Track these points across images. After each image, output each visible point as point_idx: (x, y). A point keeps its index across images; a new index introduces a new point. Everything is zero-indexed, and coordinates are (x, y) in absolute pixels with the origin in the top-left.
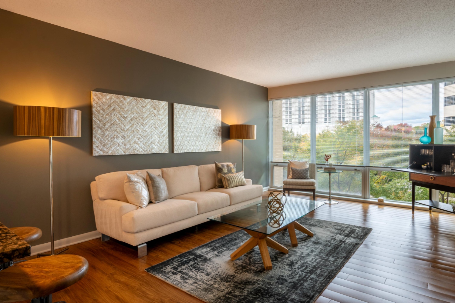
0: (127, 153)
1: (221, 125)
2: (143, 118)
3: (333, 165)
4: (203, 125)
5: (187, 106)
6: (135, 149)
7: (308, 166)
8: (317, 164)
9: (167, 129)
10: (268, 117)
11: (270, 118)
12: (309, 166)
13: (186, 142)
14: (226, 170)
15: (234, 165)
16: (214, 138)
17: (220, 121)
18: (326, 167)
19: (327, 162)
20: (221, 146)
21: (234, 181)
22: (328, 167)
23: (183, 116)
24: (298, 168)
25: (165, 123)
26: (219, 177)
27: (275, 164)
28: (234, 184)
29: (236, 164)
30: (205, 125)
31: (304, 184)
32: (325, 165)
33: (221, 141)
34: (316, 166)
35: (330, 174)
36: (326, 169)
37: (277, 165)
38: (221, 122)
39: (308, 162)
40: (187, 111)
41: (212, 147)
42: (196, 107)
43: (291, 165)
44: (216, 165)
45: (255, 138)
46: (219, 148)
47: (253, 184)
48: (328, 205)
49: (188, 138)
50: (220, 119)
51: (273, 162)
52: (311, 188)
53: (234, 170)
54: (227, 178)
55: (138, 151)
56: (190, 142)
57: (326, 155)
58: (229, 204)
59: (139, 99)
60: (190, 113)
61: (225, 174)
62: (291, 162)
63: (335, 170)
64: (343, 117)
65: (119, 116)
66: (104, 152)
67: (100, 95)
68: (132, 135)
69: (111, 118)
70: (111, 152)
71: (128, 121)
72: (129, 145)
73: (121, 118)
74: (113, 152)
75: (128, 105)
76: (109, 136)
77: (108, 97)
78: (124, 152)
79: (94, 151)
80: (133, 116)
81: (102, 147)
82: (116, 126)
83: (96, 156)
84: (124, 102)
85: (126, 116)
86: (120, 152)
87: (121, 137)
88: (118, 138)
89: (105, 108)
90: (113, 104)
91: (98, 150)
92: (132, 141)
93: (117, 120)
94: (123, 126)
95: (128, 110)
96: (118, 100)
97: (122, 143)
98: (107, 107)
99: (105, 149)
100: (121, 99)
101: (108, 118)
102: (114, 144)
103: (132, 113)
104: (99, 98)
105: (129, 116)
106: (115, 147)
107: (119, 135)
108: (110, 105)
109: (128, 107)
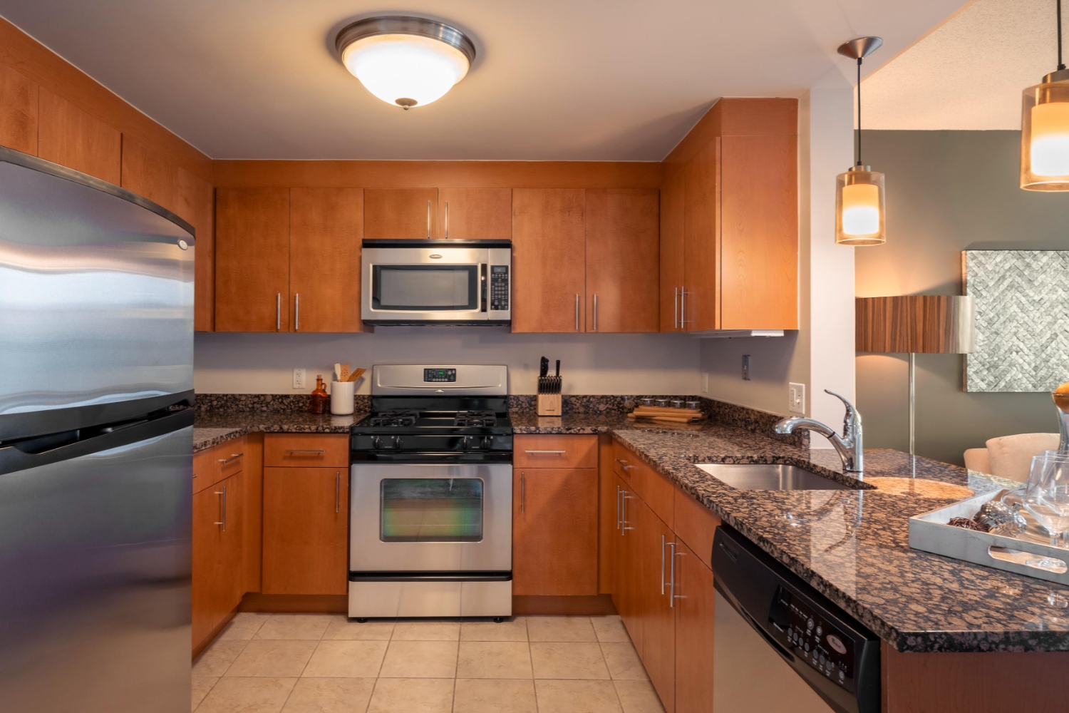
65: (1023, 299)
66: (988, 385)
67: (981, 258)
68: (1053, 344)
69: (1004, 308)
70: (1002, 384)
71: (1042, 310)
72: (1043, 373)
73: (1027, 305)
74: (1009, 384)
75: (1044, 272)
76: (999, 349)
77: (998, 259)
78: (1034, 386)
79: (969, 382)
80: (1054, 297)
81: (985, 372)
82: (1015, 323)
83: (972, 393)
84: (1034, 266)
85: (1037, 298)
86: (1025, 385)
87: (1026, 351)
88: (1021, 353)
89: (991, 284)
90: (1008, 274)
91: (977, 380)
92: (1053, 360)
93: (1015, 308)
94: (1031, 324)
95: (1042, 283)
96: (1019, 264)
97: (1029, 364)
98: (997, 282)
99: (991, 379)
100: (1028, 260)
101: (999, 307)
102: (1011, 365)
103: (1053, 290)
104: (980, 264)
105: (1046, 298)
106: (1014, 372)
107: (1022, 345)
108: (1003, 278)
109: (1044, 276)
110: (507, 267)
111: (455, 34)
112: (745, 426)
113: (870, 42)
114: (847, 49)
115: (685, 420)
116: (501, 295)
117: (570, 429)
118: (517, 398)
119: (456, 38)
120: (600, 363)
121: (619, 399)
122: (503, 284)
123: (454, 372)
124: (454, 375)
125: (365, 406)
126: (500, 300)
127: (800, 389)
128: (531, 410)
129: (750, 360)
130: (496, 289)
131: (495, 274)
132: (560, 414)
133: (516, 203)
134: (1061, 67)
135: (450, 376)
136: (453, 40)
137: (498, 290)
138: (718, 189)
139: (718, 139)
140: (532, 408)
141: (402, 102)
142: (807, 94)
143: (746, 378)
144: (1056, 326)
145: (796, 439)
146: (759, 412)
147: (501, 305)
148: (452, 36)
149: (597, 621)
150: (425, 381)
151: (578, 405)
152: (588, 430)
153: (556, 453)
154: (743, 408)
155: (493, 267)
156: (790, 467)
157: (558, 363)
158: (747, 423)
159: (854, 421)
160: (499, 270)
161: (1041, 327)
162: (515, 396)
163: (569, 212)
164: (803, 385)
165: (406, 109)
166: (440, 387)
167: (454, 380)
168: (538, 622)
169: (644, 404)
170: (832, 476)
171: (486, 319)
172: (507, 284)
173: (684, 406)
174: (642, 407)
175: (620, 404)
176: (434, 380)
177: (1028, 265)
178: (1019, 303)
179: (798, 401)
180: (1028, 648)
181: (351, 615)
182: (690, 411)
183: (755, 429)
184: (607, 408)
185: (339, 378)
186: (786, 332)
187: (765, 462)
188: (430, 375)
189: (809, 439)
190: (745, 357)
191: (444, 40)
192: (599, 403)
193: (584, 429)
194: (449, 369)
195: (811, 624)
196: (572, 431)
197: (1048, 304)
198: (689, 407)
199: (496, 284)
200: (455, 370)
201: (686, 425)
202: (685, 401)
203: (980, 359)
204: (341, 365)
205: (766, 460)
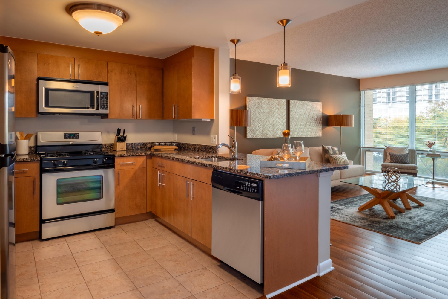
0: (263, 137)
1: (321, 115)
2: (272, 112)
3: (437, 152)
4: (309, 116)
5: (298, 102)
6: (267, 135)
7: (407, 152)
8: (417, 150)
9: (286, 120)
10: (360, 106)
11: (362, 107)
12: (409, 152)
13: (297, 130)
14: (332, 151)
15: (337, 148)
16: (316, 126)
17: (321, 111)
18: (430, 153)
19: (430, 149)
20: (321, 132)
21: (340, 161)
22: (431, 153)
23: (295, 110)
24: (396, 153)
25: (285, 115)
26: (326, 156)
27: (368, 149)
28: (340, 163)
29: (338, 147)
30: (310, 115)
31: (405, 168)
32: (428, 151)
33: (321, 128)
34: (417, 152)
35: (433, 160)
36: (428, 155)
37: (369, 151)
38: (321, 113)
39: (407, 148)
40: (298, 106)
41: (314, 133)
42: (304, 101)
43: (389, 150)
44: (323, 147)
45: (353, 126)
46: (319, 134)
47: (354, 164)
48: (432, 188)
49: (299, 127)
50: (321, 110)
51: (364, 147)
52: (413, 171)
53: (338, 152)
54: (334, 158)
55: (269, 135)
56: (300, 129)
57: (429, 142)
58: (340, 178)
59: (270, 99)
60: (300, 107)
61: (331, 155)
62: (388, 148)
63: (440, 156)
64: (436, 95)
65: (260, 111)
66: (252, 136)
67: (250, 99)
68: (266, 125)
69: (256, 114)
70: (255, 136)
71: (264, 115)
72: (264, 132)
73: (261, 113)
74: (256, 136)
75: (264, 104)
76: (254, 126)
77: (254, 100)
78: (262, 136)
79: (247, 135)
80: (267, 111)
81: (251, 133)
82: (258, 118)
83: (248, 139)
84: (262, 102)
85: (263, 111)
86: (260, 136)
87: (260, 126)
88: (259, 127)
89: (253, 107)
90: (256, 104)
91: (249, 135)
92: (266, 129)
93: (258, 114)
94: (261, 119)
95: (264, 107)
96: (259, 101)
97: (261, 130)
98: (254, 106)
99: (252, 134)
100: (261, 100)
101: (254, 113)
102: (257, 130)
103: (266, 109)
104: (250, 101)
105: (265, 111)
106: (258, 132)
107: (259, 125)
108: (255, 105)
109: (264, 105)
110: (107, 93)
111: (121, 13)
112: (194, 150)
113: (238, 41)
114: (233, 41)
115: (173, 149)
116: (105, 103)
117: (137, 154)
118: (105, 145)
119: (121, 14)
120: (137, 131)
121: (145, 144)
122: (106, 100)
123: (78, 135)
124: (78, 136)
125: (32, 151)
126: (104, 106)
127: (215, 137)
128: (111, 149)
129: (196, 129)
130: (103, 101)
131: (102, 95)
132: (125, 150)
133: (110, 68)
134: (284, 62)
135: (76, 136)
136: (120, 15)
137: (103, 102)
138: (193, 74)
139: (193, 58)
140: (111, 148)
141: (96, 33)
142: (218, 49)
143: (194, 134)
144: (267, 119)
145: (214, 151)
146: (200, 145)
147: (105, 108)
148: (120, 13)
149: (146, 222)
150: (64, 138)
151: (130, 146)
152: (143, 154)
153: (131, 163)
154: (194, 144)
155: (101, 93)
156: (216, 159)
157: (124, 130)
158: (195, 149)
159: (235, 143)
160: (103, 94)
161: (264, 120)
162: (104, 144)
163: (130, 73)
164: (216, 135)
165: (98, 35)
166: (72, 141)
167: (78, 138)
168: (125, 226)
169: (156, 145)
170: (230, 159)
171: (98, 113)
172: (107, 100)
173: (171, 145)
174: (155, 146)
175: (146, 145)
176: (69, 138)
177: (261, 102)
178: (259, 113)
179: (214, 140)
180: (288, 176)
181: (43, 238)
182: (173, 146)
183: (199, 150)
184: (141, 147)
185: (19, 138)
186: (211, 119)
187: (209, 158)
188: (67, 136)
189: (218, 151)
190: (194, 128)
191: (117, 14)
192: (138, 146)
193: (142, 154)
194: (76, 134)
195: (247, 183)
196: (138, 155)
197: (265, 113)
198: (173, 145)
199: (103, 99)
200: (79, 134)
201: (173, 151)
202: (171, 144)
203: (250, 129)
204: (20, 132)
205: (209, 157)
